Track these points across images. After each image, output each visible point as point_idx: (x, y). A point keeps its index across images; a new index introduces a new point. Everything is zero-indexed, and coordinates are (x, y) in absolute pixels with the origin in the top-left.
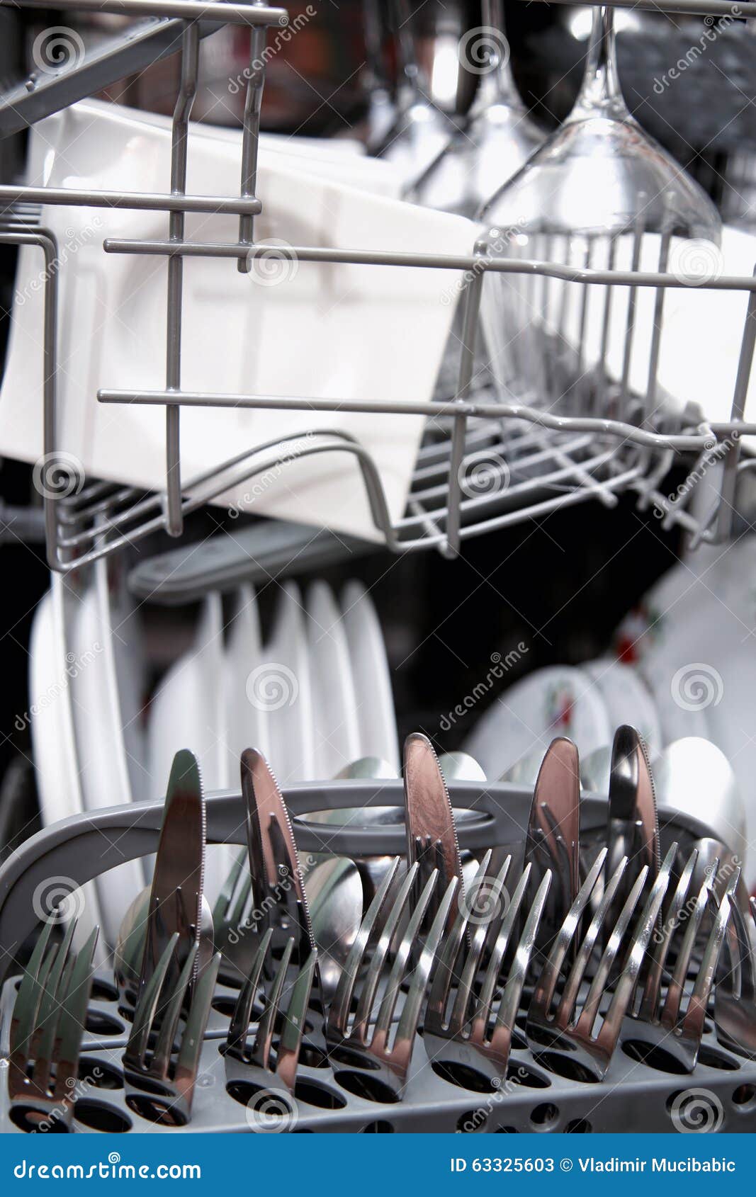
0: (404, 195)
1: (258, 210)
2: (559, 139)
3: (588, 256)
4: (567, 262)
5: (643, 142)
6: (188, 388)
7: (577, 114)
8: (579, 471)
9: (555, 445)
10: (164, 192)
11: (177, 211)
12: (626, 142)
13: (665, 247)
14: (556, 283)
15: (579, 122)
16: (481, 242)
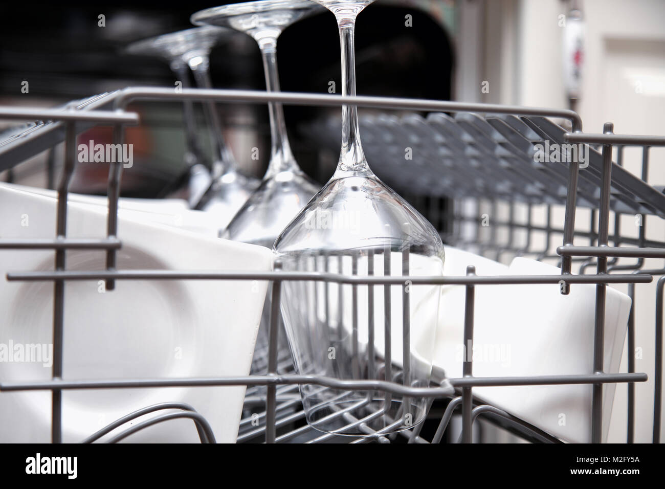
0: (220, 234)
1: (118, 246)
2: (327, 191)
3: (355, 266)
4: (340, 271)
5: (384, 191)
6: (68, 377)
7: (338, 174)
8: (362, 423)
9: (342, 407)
10: (51, 237)
11: (61, 251)
12: (373, 190)
13: (406, 260)
14: (333, 287)
15: (340, 179)
16: (278, 261)
